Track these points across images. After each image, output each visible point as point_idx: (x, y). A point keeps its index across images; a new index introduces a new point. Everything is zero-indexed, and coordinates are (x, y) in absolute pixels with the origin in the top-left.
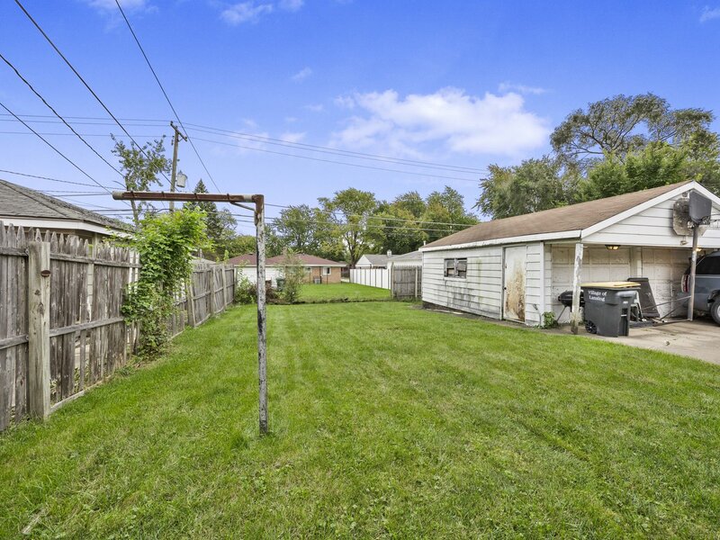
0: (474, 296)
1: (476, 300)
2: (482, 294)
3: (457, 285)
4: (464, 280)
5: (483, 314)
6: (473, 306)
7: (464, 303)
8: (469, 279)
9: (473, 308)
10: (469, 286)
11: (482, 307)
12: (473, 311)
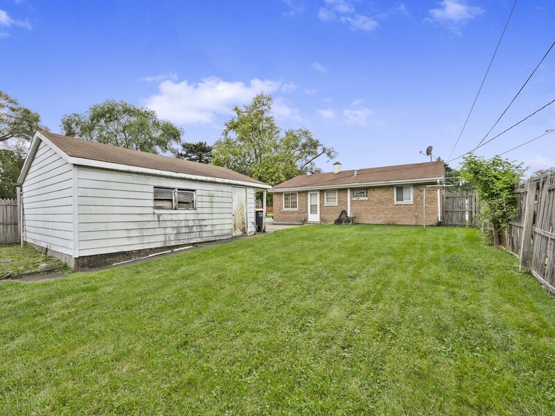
0: (206, 225)
1: (209, 228)
2: (215, 222)
3: (182, 217)
4: (193, 211)
5: (217, 238)
6: (204, 234)
7: (193, 235)
8: (199, 210)
9: (206, 236)
10: (200, 217)
11: (216, 233)
12: (206, 239)
